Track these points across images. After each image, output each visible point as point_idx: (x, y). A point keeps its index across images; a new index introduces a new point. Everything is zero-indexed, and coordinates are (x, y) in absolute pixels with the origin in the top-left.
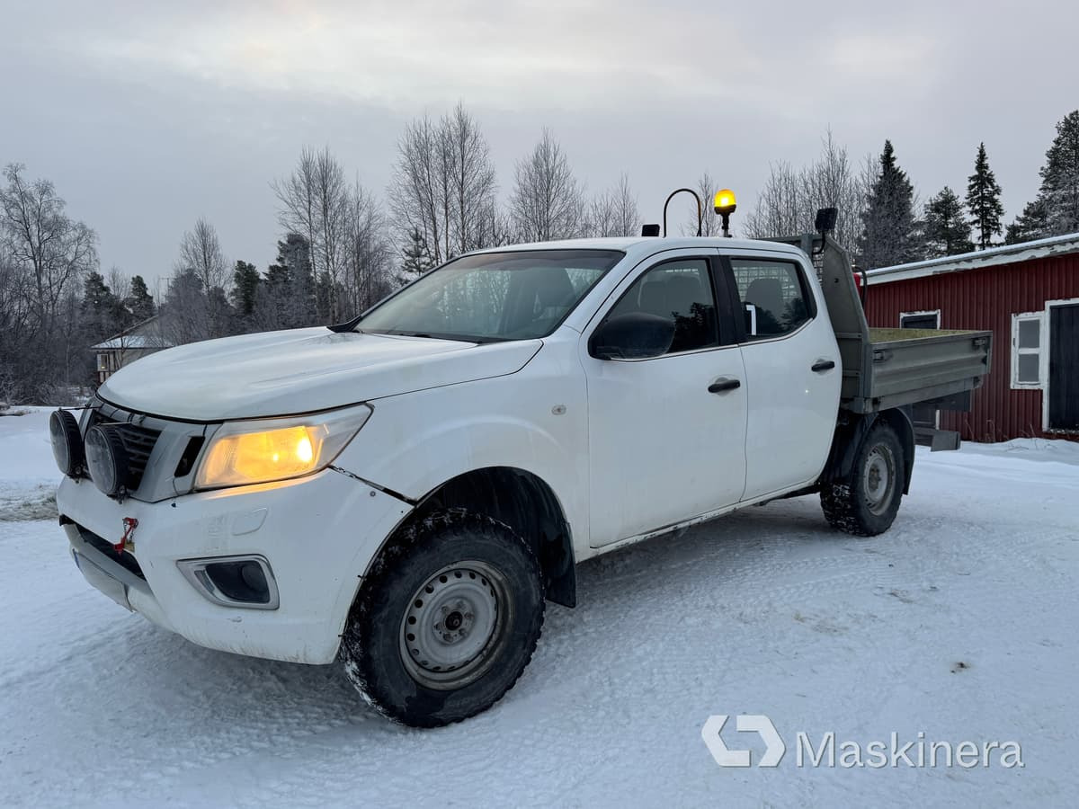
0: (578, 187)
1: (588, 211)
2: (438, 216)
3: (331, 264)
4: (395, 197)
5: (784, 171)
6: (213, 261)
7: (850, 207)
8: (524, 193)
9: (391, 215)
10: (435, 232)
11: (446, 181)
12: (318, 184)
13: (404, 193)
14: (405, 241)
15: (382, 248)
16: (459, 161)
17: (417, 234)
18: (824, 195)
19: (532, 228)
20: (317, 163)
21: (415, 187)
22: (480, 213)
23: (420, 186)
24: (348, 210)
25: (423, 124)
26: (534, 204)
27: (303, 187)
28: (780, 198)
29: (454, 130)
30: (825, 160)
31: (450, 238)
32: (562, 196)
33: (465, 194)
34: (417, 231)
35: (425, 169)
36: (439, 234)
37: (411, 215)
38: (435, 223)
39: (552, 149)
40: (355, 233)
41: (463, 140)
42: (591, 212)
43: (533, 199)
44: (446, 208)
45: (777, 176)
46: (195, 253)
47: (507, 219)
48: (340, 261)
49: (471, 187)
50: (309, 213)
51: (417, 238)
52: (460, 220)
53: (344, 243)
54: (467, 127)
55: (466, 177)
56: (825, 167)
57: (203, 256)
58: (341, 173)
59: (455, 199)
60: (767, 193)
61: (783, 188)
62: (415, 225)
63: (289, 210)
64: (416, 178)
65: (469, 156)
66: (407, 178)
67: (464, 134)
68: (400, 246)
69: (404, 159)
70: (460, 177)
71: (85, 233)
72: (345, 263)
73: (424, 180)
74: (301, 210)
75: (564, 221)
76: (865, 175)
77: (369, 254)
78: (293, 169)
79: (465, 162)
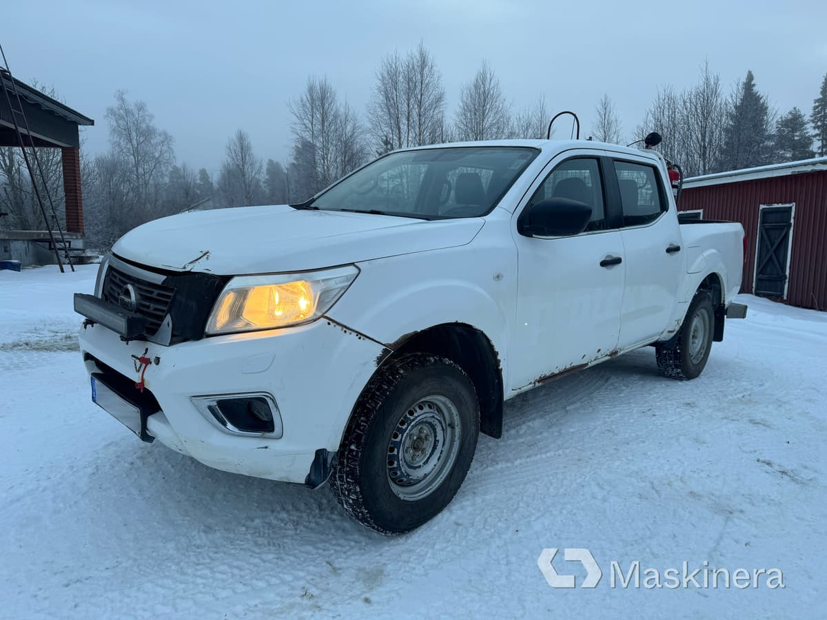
0: (507, 104)
1: (514, 122)
2: (402, 126)
3: (326, 161)
4: (372, 112)
5: (668, 92)
6: (247, 158)
7: (720, 121)
8: (466, 109)
9: (369, 125)
10: (400, 138)
11: (409, 100)
12: (318, 103)
13: (379, 109)
14: (377, 144)
15: (362, 149)
16: (418, 84)
17: (387, 140)
18: (699, 111)
19: (470, 135)
20: (318, 87)
21: (387, 105)
22: (433, 124)
23: (390, 104)
24: (339, 122)
25: (394, 58)
26: (473, 117)
27: (308, 105)
28: (663, 114)
29: (417, 62)
30: (701, 83)
31: (410, 143)
32: (494, 111)
33: (422, 110)
34: (387, 138)
35: (394, 91)
36: (402, 140)
37: (383, 125)
38: (400, 132)
39: (488, 76)
40: (343, 139)
41: (423, 69)
42: (516, 123)
43: (473, 114)
44: (408, 121)
45: (662, 97)
46: (235, 152)
47: (452, 129)
48: (332, 159)
49: (427, 104)
50: (312, 124)
51: (386, 143)
52: (418, 129)
53: (336, 146)
54: (426, 59)
55: (423, 97)
56: (702, 90)
57: (240, 155)
58: (335, 95)
59: (415, 113)
60: (653, 110)
61: (666, 106)
62: (385, 133)
63: (298, 121)
64: (387, 98)
65: (427, 81)
66: (382, 98)
67: (423, 64)
68: (374, 149)
69: (379, 84)
70: (419, 97)
71: (167, 139)
72: (335, 161)
73: (393, 99)
74: (306, 122)
75: (495, 130)
76: (734, 95)
77: (353, 154)
78: (302, 92)
79: (424, 86)
